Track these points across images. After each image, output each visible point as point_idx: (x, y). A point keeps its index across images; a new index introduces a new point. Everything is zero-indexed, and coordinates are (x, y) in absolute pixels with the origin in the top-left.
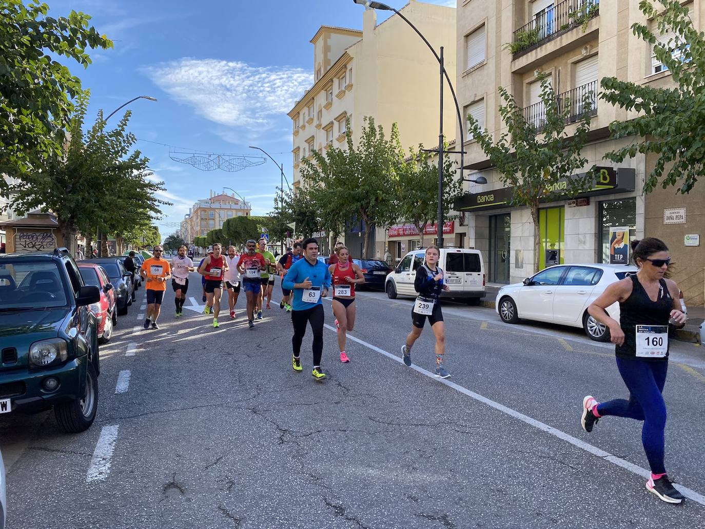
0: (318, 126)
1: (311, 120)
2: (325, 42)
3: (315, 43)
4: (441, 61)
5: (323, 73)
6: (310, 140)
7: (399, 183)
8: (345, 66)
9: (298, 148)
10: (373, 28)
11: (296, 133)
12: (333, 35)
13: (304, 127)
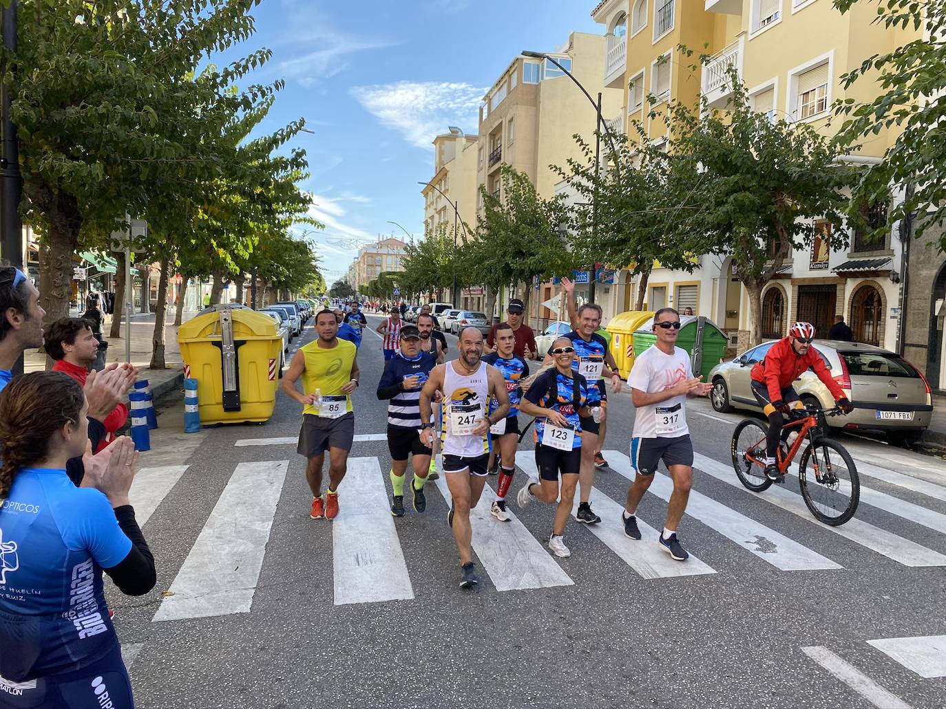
0: (436, 209)
1: (433, 203)
2: (440, 147)
3: (435, 145)
4: (456, 209)
5: (438, 171)
6: (432, 218)
7: (443, 267)
8: (446, 174)
9: (427, 221)
10: (462, 150)
11: (426, 209)
12: (446, 142)
13: (430, 206)
